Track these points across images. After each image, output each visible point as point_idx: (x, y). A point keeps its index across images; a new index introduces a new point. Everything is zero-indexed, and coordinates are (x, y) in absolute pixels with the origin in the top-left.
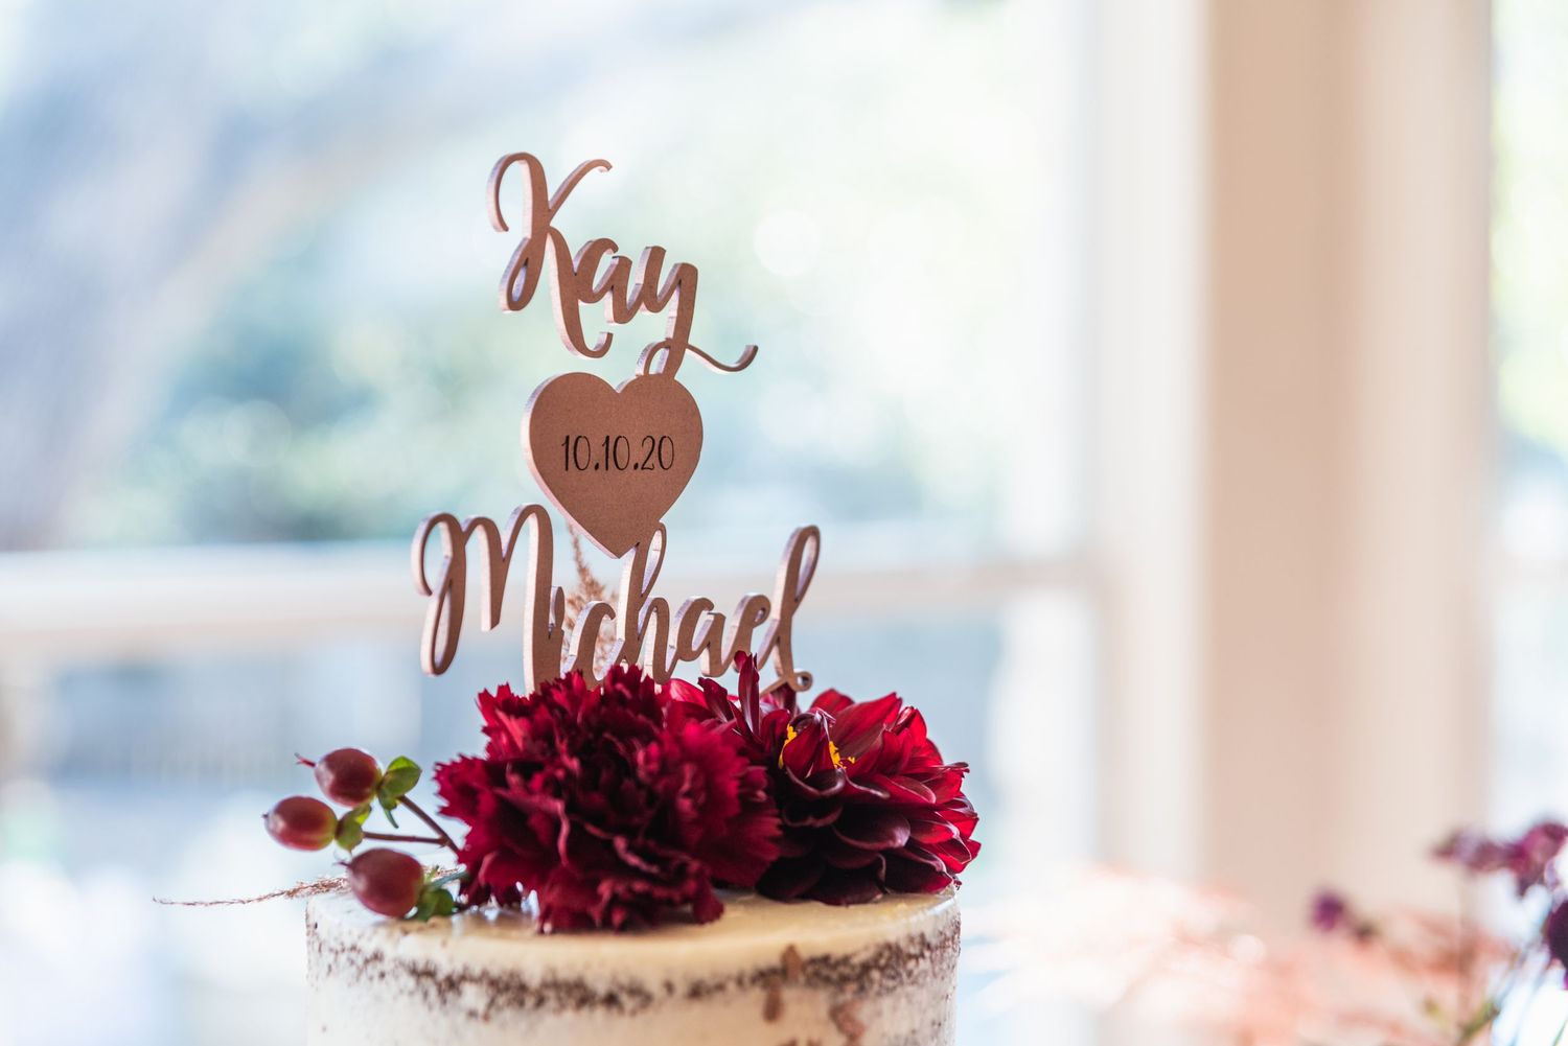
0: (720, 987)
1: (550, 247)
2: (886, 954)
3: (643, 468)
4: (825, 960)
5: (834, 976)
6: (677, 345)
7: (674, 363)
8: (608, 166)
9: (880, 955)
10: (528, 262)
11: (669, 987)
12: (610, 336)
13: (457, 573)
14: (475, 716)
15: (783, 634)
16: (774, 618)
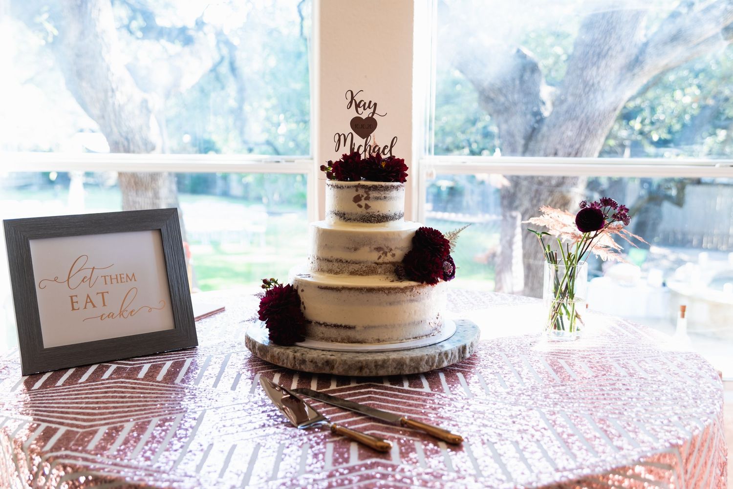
0: (351, 187)
1: (354, 101)
3: (367, 128)
4: (364, 185)
5: (365, 187)
6: (374, 113)
7: (373, 115)
8: (363, 91)
10: (351, 102)
11: (345, 186)
12: (363, 112)
13: (339, 140)
14: (341, 157)
15: (390, 150)
16: (389, 148)
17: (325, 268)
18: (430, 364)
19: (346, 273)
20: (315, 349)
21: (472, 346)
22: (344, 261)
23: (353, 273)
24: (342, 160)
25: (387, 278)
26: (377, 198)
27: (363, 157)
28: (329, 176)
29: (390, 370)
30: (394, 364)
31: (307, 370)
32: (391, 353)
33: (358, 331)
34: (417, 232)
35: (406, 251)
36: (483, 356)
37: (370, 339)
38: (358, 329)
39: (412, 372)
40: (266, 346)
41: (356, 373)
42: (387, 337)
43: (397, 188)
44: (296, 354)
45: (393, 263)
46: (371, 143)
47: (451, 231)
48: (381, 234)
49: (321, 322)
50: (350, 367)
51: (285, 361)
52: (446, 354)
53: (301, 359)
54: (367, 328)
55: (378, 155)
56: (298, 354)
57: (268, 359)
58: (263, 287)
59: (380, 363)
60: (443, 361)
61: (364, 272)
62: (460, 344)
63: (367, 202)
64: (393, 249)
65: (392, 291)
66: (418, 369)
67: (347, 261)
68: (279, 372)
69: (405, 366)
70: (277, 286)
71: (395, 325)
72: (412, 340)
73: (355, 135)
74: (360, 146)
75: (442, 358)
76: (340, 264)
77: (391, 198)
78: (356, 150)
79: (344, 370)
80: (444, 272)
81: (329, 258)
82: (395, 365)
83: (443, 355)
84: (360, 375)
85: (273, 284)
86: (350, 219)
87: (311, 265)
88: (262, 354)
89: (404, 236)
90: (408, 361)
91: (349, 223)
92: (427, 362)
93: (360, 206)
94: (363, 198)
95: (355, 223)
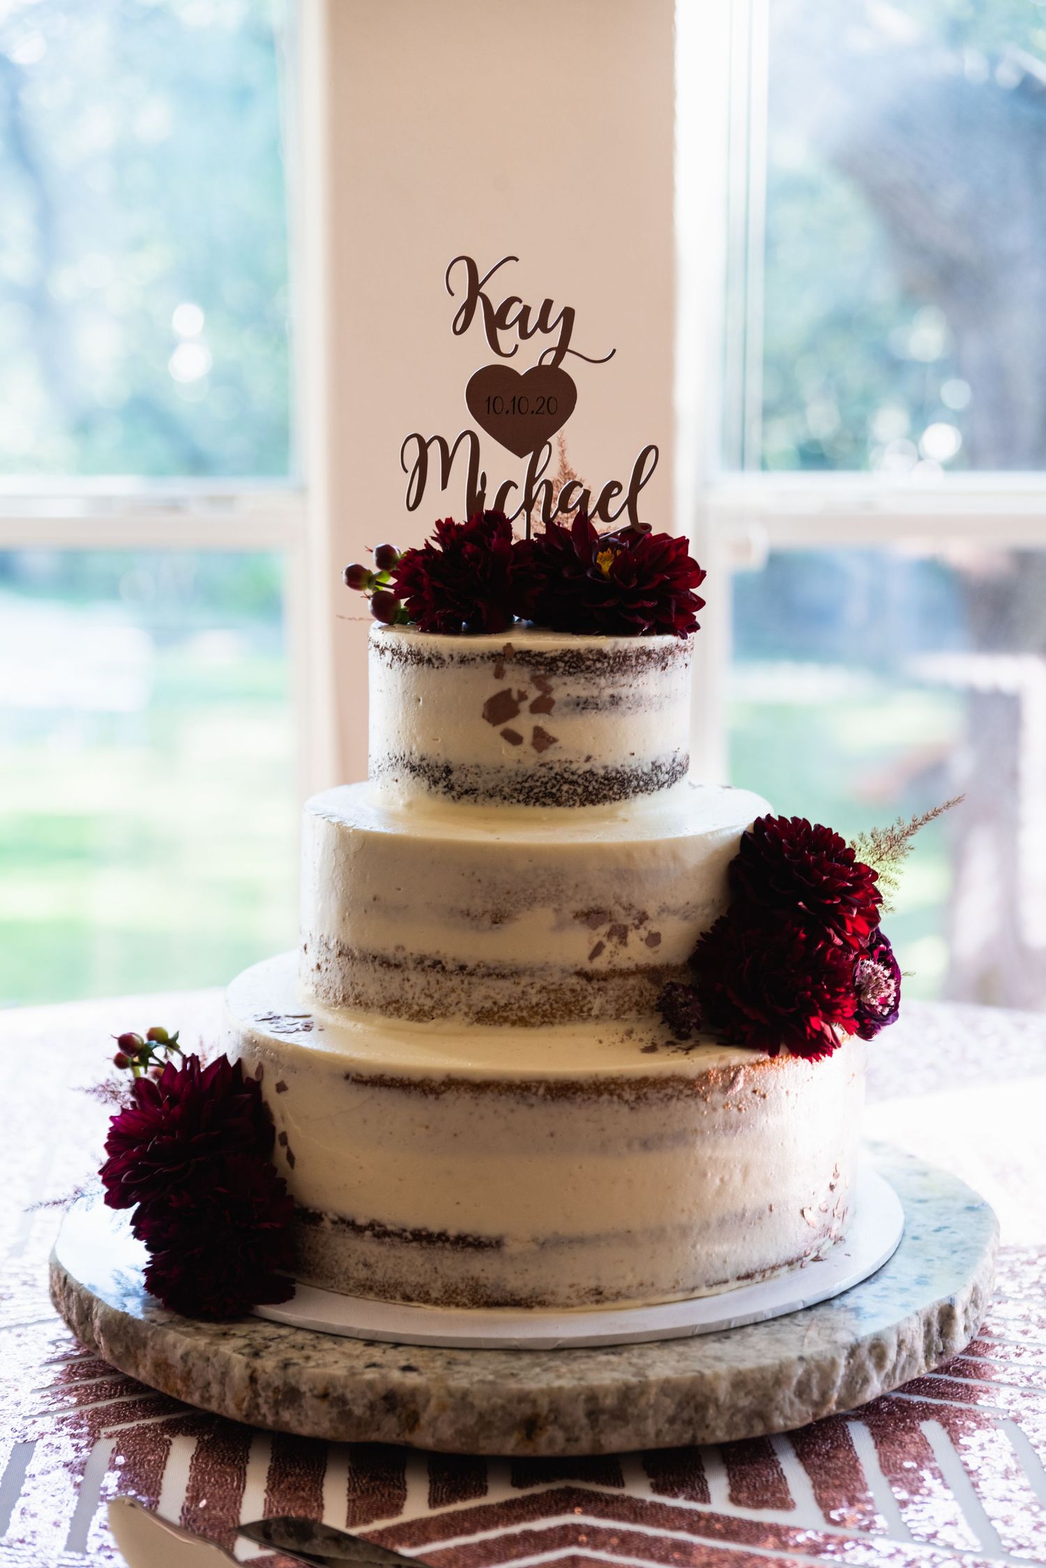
0: (473, 659)
2: (569, 655)
3: (537, 413)
4: (528, 652)
5: (533, 661)
6: (562, 349)
7: (559, 358)
8: (517, 259)
9: (565, 655)
10: (469, 308)
11: (451, 657)
12: (517, 346)
13: (422, 463)
14: (432, 530)
15: (631, 503)
16: (625, 494)
17: (372, 991)
18: (816, 1395)
19: (459, 1016)
20: (337, 1337)
21: (974, 1302)
22: (450, 967)
23: (489, 1016)
24: (437, 546)
25: (629, 1033)
26: (583, 705)
27: (519, 531)
28: (384, 610)
29: (650, 1427)
30: (667, 1402)
31: (306, 1430)
32: (654, 1354)
33: (512, 1259)
34: (745, 837)
35: (704, 919)
36: (1013, 1335)
37: (564, 1291)
38: (512, 1248)
39: (742, 1434)
40: (133, 1322)
41: (510, 1445)
42: (631, 1279)
43: (662, 659)
44: (258, 1363)
45: (652, 973)
46: (551, 474)
47: (880, 829)
48: (600, 852)
49: (361, 1221)
50: (485, 1422)
51: (215, 1389)
52: (878, 1350)
53: (278, 1382)
54: (550, 1244)
55: (583, 521)
56: (268, 1364)
57: (143, 1373)
58: (120, 1062)
59: (609, 1402)
60: (866, 1381)
61: (534, 1009)
62: (930, 1300)
63: (541, 720)
64: (650, 914)
65: (652, 1094)
66: (763, 1417)
67: (462, 968)
68: (189, 1432)
69: (711, 1411)
70: (178, 1065)
71: (663, 1230)
72: (734, 1284)
73: (488, 443)
74: (508, 485)
75: (861, 1367)
76: (433, 976)
77: (638, 702)
78: (489, 505)
79: (460, 1433)
80: (860, 1005)
81: (390, 952)
82: (669, 1406)
83: (864, 1352)
84: (527, 1451)
85: (159, 1052)
86: (470, 792)
87: (316, 977)
88: (119, 1350)
89: (694, 859)
90: (723, 1391)
91: (466, 806)
92: (802, 1390)
93: (513, 738)
94: (525, 706)
95: (491, 808)
